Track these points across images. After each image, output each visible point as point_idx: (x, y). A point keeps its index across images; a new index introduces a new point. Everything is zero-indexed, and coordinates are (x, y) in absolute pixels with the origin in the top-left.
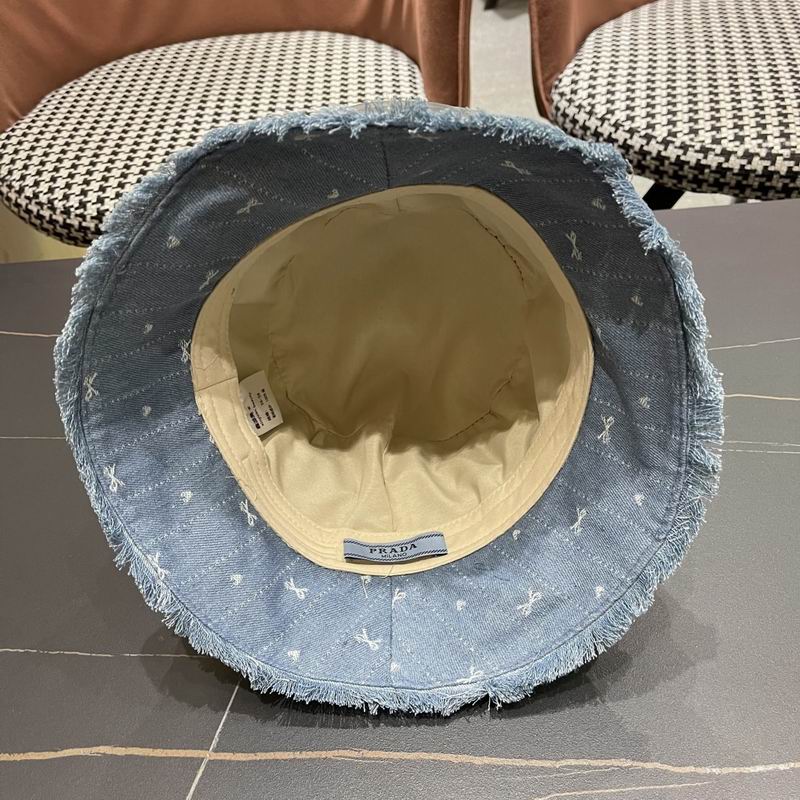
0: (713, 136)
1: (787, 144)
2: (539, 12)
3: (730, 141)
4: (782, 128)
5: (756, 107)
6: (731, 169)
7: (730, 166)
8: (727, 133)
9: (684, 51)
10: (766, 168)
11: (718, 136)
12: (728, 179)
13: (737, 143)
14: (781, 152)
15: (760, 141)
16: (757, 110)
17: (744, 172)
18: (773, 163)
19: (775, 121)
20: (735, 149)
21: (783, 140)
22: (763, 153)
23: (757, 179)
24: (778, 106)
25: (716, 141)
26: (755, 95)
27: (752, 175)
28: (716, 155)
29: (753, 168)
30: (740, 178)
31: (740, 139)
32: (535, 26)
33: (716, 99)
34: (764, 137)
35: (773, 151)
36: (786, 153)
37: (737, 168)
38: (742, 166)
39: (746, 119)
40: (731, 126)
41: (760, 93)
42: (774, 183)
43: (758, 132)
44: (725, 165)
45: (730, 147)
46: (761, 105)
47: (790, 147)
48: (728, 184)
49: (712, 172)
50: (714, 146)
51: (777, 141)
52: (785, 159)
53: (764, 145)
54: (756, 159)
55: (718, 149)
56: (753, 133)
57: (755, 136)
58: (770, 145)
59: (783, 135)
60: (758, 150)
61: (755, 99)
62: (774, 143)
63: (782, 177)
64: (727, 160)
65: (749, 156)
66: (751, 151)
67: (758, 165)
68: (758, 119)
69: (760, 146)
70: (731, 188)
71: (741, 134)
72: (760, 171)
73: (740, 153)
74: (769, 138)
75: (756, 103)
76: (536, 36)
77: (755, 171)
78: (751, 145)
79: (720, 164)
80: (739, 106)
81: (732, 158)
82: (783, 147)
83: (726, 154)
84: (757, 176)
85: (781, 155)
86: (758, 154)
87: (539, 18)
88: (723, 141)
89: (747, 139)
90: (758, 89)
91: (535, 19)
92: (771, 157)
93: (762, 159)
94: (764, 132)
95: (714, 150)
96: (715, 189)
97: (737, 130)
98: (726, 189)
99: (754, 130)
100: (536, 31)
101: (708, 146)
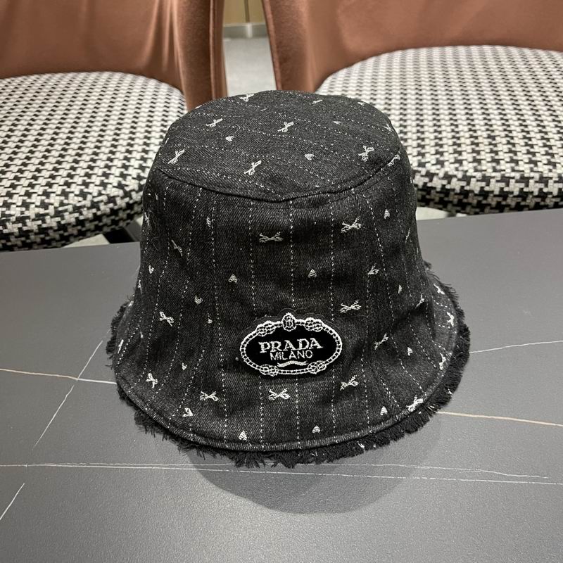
0: (419, 160)
1: (479, 168)
2: (280, 58)
3: (433, 165)
4: (474, 155)
5: (454, 137)
6: (435, 188)
7: (434, 186)
8: (430, 158)
9: (398, 92)
10: (462, 187)
11: (423, 161)
12: (432, 197)
13: (439, 166)
14: (475, 174)
15: (457, 165)
16: (455, 140)
17: (444, 191)
18: (468, 184)
19: (469, 149)
20: (437, 172)
21: (475, 164)
22: (460, 175)
23: (456, 196)
24: (471, 136)
25: (421, 165)
26: (453, 127)
27: (452, 193)
28: (422, 176)
29: (452, 187)
30: (442, 195)
31: (441, 163)
32: (277, 69)
33: (422, 130)
34: (460, 162)
35: (468, 174)
36: (479, 175)
37: (439, 187)
38: (444, 186)
39: (445, 147)
40: (433, 152)
41: (457, 126)
42: (470, 200)
43: (455, 158)
44: (429, 185)
45: (433, 169)
46: (457, 135)
47: (481, 171)
48: (433, 200)
49: (419, 190)
50: (420, 169)
51: (471, 165)
52: (478, 181)
53: (461, 168)
54: (454, 180)
55: (423, 171)
56: (451, 158)
57: (452, 160)
58: (465, 168)
59: (475, 160)
60: (455, 173)
61: (453, 131)
62: (469, 167)
63: (476, 195)
64: (431, 181)
65: (448, 177)
66: (450, 173)
67: (456, 185)
68: (455, 147)
69: (457, 169)
70: (436, 203)
71: (442, 159)
72: (458, 190)
73: (441, 175)
74: (464, 163)
75: (453, 134)
76: (279, 77)
77: (454, 190)
78: (450, 168)
79: (425, 184)
80: (440, 136)
81: (435, 179)
82: (476, 170)
83: (430, 175)
84: (456, 194)
85: (474, 177)
86: (455, 176)
87: (281, 63)
88: (427, 165)
89: (446, 164)
90: (455, 123)
91: (277, 65)
92: (467, 179)
93: (459, 180)
94: (460, 158)
95: (420, 172)
96: (423, 204)
97: (438, 156)
98: (432, 204)
99: (452, 156)
100: (279, 74)
101: (416, 169)
